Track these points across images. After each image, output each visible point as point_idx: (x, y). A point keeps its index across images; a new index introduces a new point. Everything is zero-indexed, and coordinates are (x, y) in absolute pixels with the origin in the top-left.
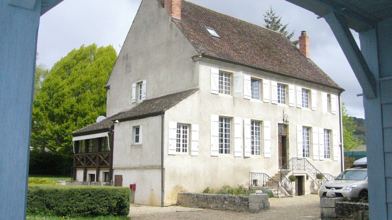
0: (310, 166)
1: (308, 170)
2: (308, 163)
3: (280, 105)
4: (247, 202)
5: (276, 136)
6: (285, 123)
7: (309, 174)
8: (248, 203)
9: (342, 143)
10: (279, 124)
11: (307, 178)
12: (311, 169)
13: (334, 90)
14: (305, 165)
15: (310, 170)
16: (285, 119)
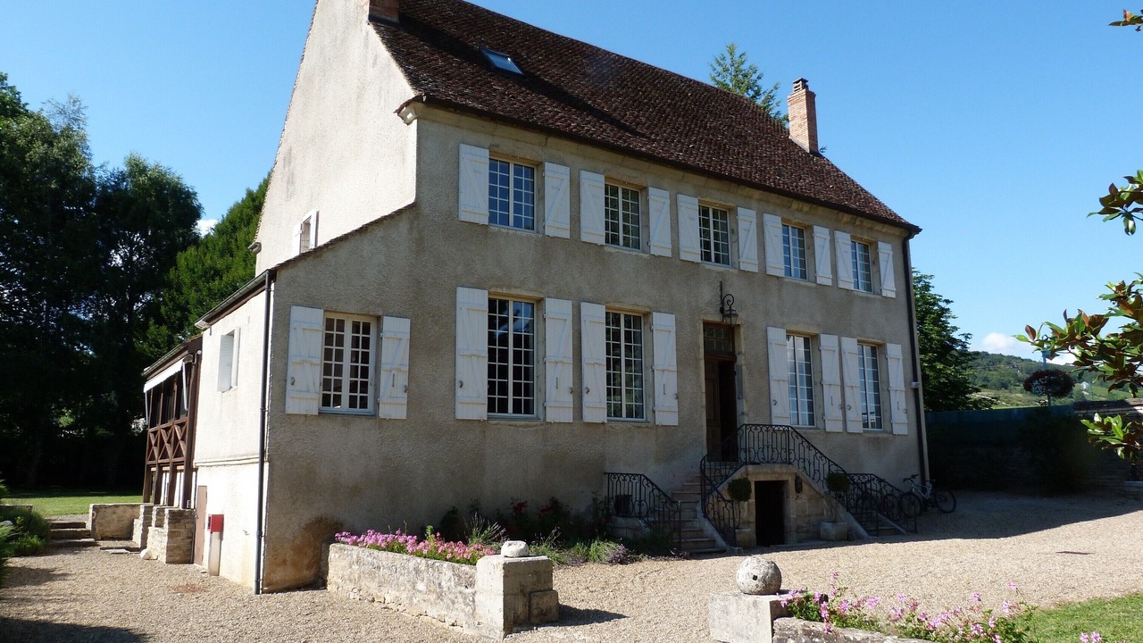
0: (807, 450)
1: (801, 465)
2: (800, 440)
3: (712, 266)
4: (470, 590)
5: (698, 360)
6: (727, 321)
7: (804, 476)
8: (474, 594)
9: (920, 382)
10: (707, 325)
11: (799, 489)
12: (812, 460)
13: (887, 229)
14: (792, 447)
15: (807, 463)
16: (727, 308)
